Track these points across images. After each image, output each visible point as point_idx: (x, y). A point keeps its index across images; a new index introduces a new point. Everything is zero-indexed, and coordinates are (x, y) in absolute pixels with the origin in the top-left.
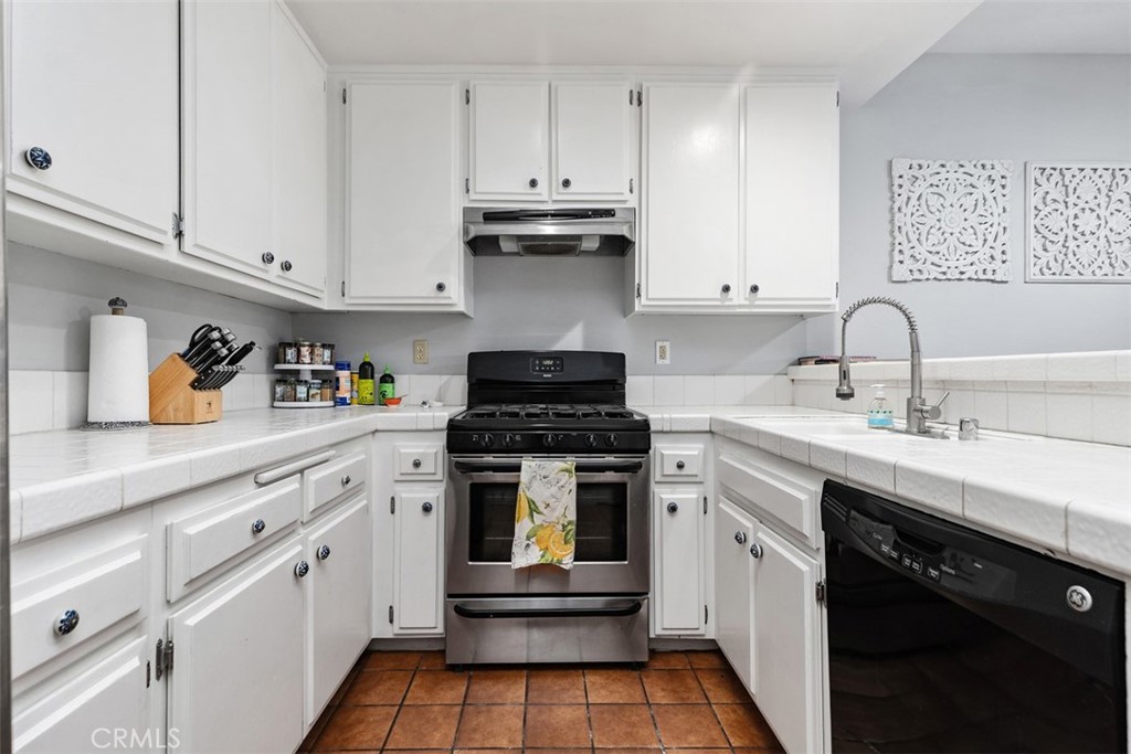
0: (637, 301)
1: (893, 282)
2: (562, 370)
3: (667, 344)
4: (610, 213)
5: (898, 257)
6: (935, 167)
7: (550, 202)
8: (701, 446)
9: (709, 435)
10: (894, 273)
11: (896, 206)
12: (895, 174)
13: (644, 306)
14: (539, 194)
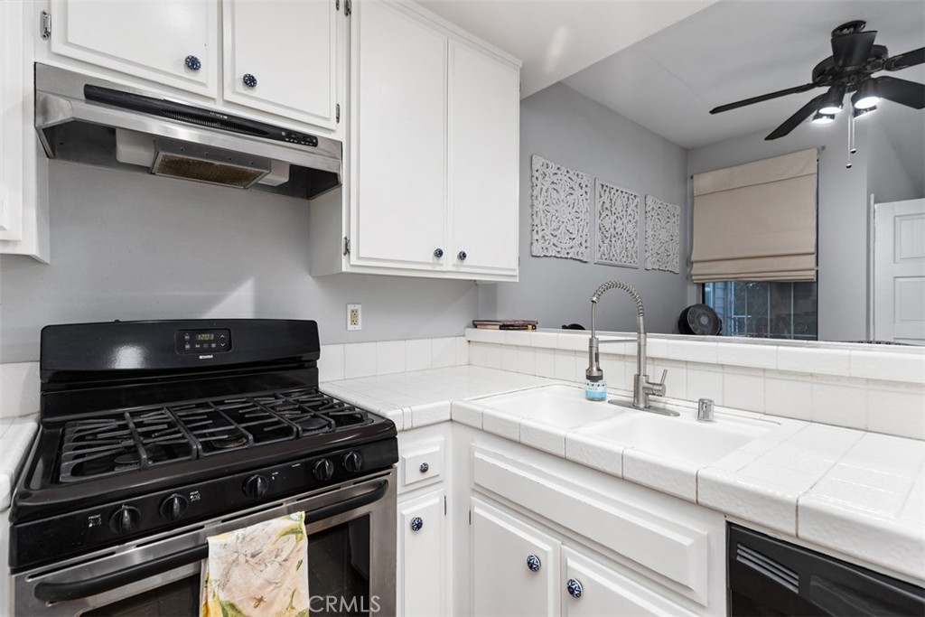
0: (344, 259)
1: (533, 256)
2: (229, 346)
3: (358, 307)
4: (309, 140)
5: (536, 237)
6: (555, 167)
7: (220, 101)
8: (440, 438)
9: (448, 424)
10: (534, 249)
11: (534, 193)
12: (535, 168)
13: (352, 266)
14: (203, 85)
